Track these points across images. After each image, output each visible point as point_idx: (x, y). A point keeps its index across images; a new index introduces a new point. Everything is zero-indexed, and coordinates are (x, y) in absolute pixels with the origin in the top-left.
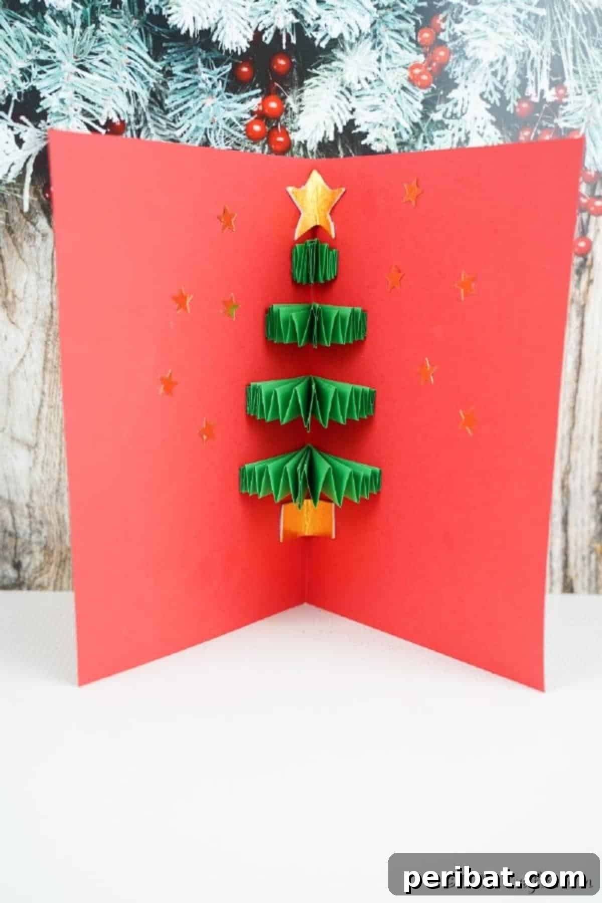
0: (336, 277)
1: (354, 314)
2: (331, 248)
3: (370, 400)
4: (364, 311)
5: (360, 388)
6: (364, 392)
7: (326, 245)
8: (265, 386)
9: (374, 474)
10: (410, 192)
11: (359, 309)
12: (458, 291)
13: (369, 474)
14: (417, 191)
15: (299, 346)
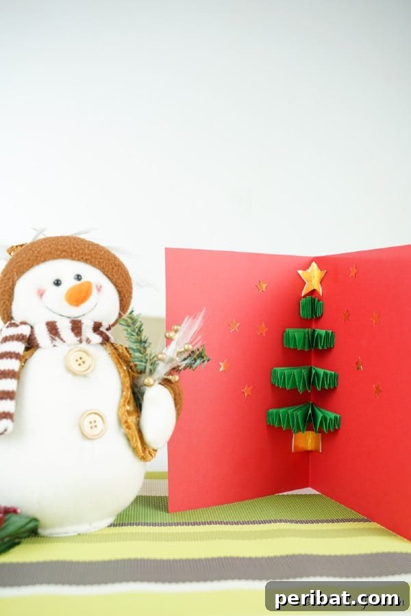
0: (322, 315)
1: (327, 334)
2: (319, 301)
3: (335, 378)
4: (332, 332)
5: (329, 372)
6: (331, 375)
7: (317, 299)
8: (279, 370)
9: (336, 418)
10: (353, 271)
11: (330, 331)
12: (372, 321)
13: (333, 418)
14: (356, 271)
15: (298, 350)
